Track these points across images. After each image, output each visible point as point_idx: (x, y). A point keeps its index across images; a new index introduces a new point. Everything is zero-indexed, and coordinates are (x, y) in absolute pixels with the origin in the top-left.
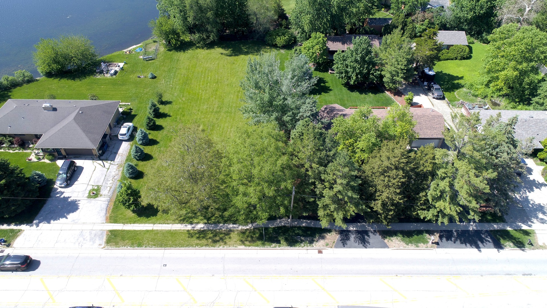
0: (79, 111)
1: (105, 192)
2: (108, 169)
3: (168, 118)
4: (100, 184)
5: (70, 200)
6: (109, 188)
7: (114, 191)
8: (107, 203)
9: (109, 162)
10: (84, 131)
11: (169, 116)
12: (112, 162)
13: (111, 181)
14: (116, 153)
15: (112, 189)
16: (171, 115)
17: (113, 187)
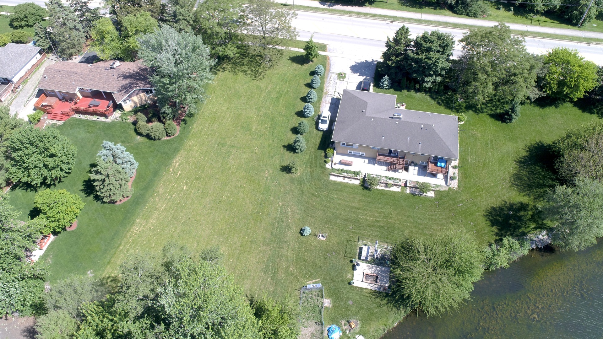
0: (366, 111)
1: (335, 76)
2: (335, 91)
3: (286, 144)
4: (339, 81)
5: (358, 74)
6: (332, 78)
7: (328, 76)
8: (331, 69)
9: (335, 97)
10: (356, 97)
11: (284, 146)
12: (333, 96)
13: (331, 82)
14: (331, 104)
15: (329, 77)
16: (282, 148)
17: (329, 79)
